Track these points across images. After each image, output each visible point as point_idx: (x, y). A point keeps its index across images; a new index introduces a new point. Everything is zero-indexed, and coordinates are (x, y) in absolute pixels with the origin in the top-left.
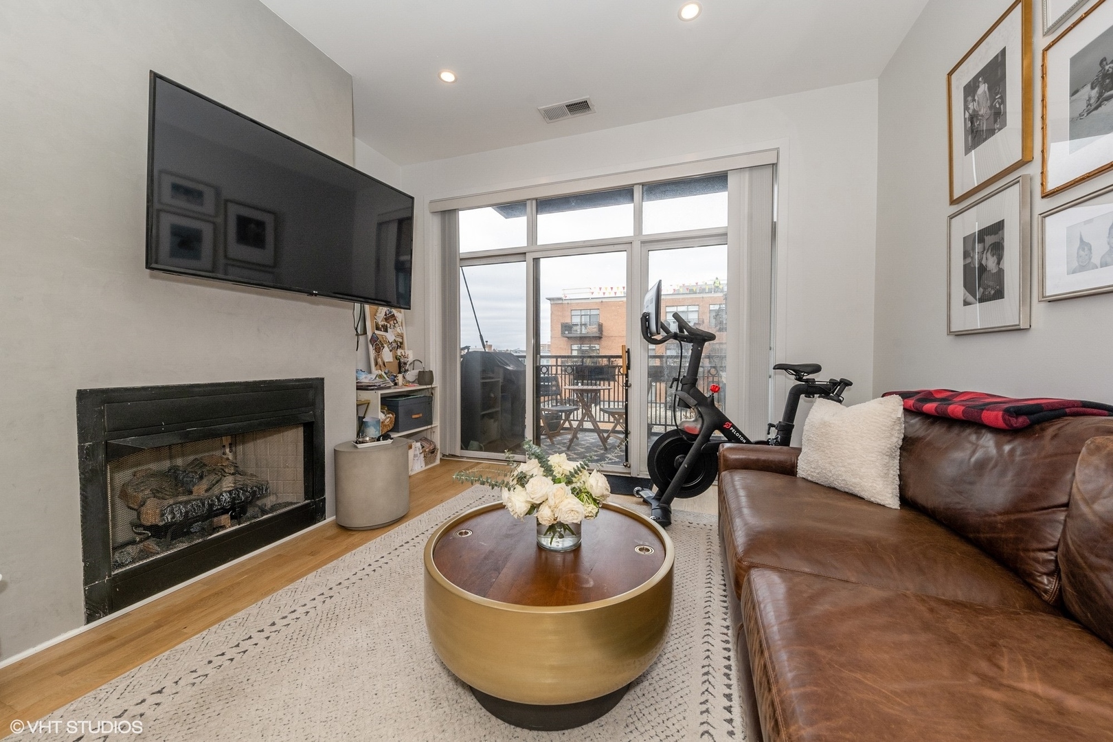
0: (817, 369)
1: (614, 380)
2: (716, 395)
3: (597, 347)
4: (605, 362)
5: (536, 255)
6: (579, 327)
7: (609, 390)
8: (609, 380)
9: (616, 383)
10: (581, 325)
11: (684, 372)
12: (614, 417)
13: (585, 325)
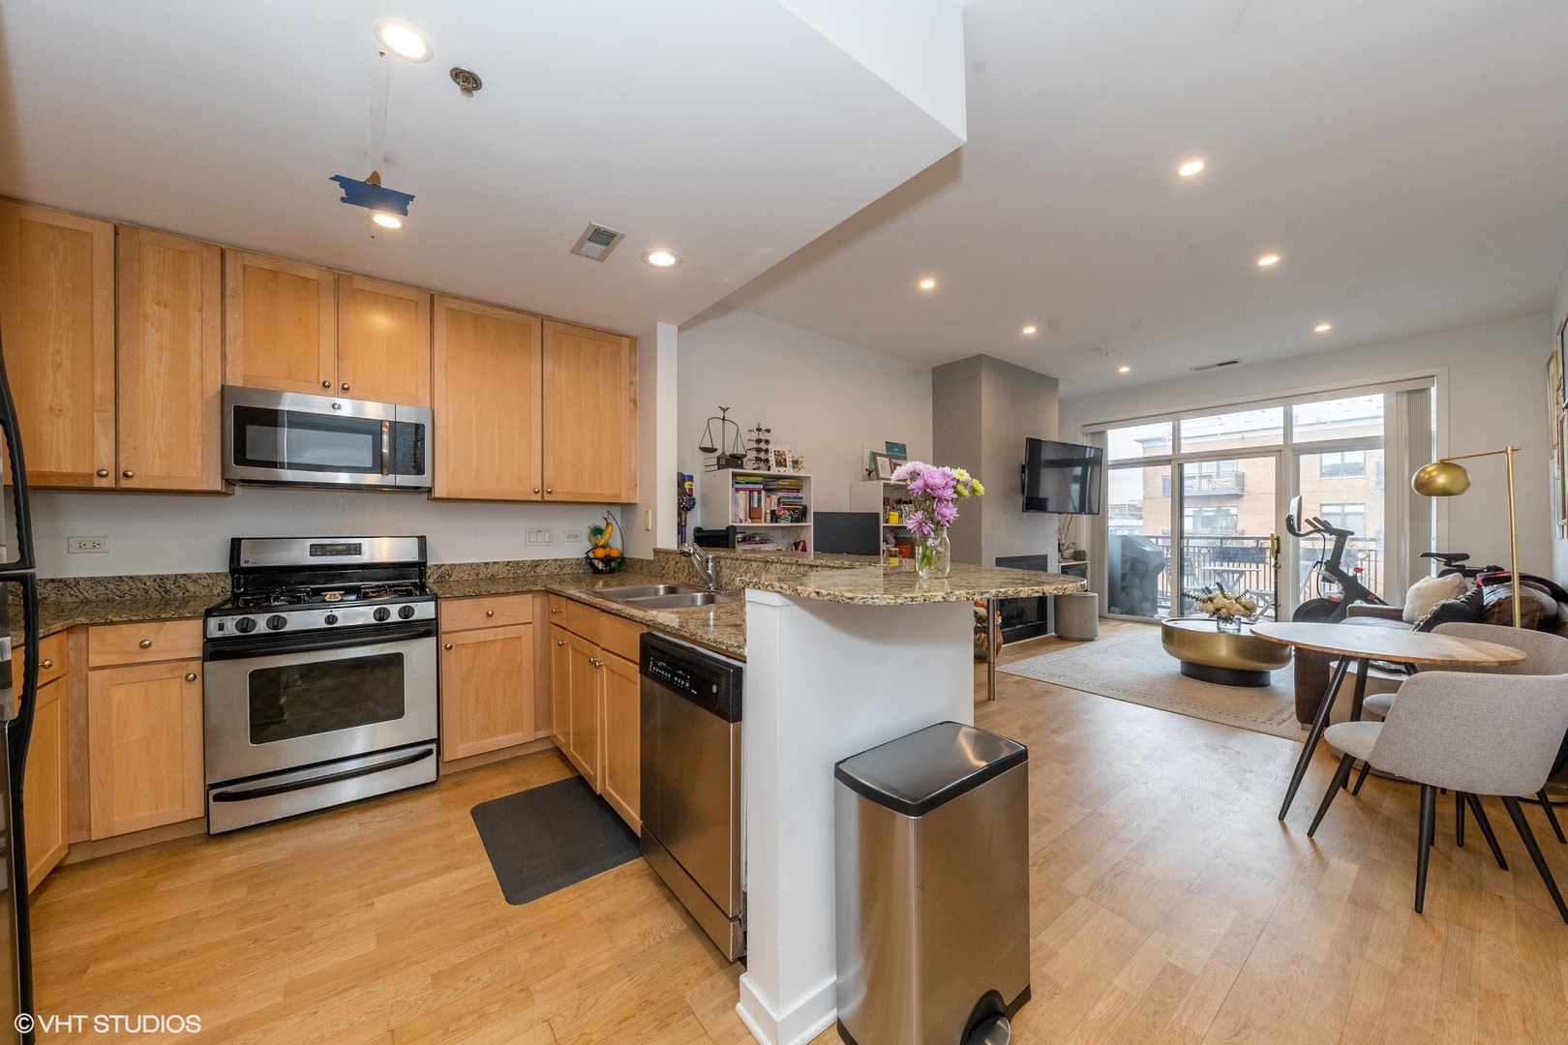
0: (1466, 557)
1: (1265, 563)
2: (1359, 575)
3: (1233, 511)
4: (1252, 544)
5: (1180, 462)
6: (1197, 480)
7: (1258, 572)
8: (1257, 563)
9: (1268, 567)
10: (1201, 477)
11: (1328, 557)
12: (1264, 599)
13: (1209, 477)
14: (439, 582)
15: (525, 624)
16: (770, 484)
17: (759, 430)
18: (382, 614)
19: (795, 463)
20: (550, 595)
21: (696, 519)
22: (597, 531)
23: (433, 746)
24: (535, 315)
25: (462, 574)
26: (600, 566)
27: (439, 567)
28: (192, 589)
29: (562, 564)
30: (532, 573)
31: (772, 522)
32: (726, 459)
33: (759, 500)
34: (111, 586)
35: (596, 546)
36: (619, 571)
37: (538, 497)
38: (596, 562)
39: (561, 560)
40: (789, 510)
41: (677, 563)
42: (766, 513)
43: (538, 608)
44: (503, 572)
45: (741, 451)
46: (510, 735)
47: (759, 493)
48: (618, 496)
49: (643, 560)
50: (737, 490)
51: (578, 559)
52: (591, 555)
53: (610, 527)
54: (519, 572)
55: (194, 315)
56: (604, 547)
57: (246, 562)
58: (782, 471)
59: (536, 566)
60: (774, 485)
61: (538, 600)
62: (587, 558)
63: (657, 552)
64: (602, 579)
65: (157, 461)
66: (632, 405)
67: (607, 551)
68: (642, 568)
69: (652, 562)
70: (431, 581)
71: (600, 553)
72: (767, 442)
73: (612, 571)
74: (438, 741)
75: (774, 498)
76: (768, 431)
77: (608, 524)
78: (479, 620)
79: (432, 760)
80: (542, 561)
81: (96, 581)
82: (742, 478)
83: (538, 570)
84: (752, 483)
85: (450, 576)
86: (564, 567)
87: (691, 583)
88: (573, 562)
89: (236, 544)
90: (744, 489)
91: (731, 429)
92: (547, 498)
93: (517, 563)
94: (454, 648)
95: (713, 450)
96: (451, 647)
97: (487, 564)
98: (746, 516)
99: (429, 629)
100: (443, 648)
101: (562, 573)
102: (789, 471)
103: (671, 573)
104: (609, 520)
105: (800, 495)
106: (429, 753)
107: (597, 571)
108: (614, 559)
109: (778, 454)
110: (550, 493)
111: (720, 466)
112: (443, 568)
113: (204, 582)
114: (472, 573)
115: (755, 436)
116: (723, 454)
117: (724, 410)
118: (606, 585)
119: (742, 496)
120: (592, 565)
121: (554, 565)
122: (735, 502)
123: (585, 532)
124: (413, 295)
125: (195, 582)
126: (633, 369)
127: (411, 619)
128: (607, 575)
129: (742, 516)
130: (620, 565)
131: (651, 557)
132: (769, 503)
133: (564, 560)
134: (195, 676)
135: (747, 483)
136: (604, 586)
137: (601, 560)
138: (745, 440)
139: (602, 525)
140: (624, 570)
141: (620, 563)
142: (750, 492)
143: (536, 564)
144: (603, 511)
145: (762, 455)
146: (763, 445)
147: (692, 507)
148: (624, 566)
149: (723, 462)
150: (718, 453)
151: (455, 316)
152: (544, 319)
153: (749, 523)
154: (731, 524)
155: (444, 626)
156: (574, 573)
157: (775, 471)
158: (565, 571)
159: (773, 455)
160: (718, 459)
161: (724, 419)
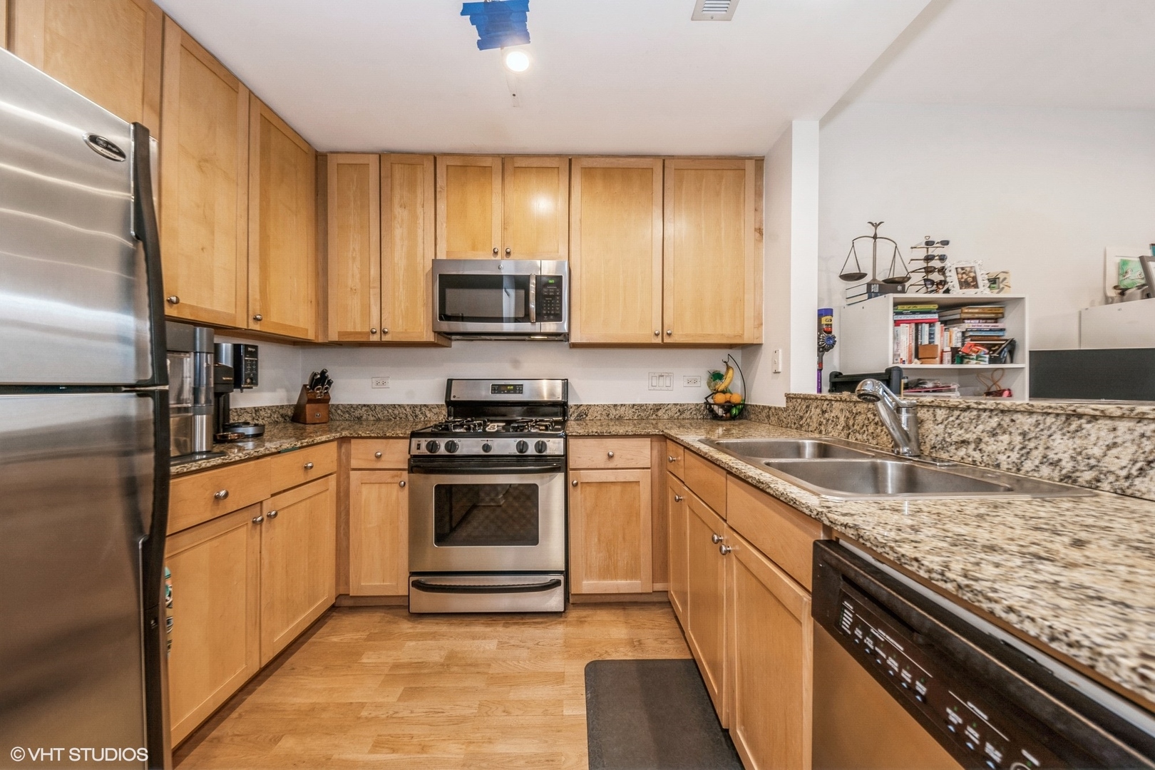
14: (578, 420)
15: (644, 468)
16: (949, 312)
17: (929, 243)
18: (522, 447)
19: (993, 281)
20: (668, 440)
21: (834, 361)
22: (717, 376)
23: (561, 578)
24: (656, 156)
25: (595, 414)
26: (720, 412)
27: (578, 406)
28: (429, 415)
29: (682, 409)
30: (654, 416)
31: (953, 362)
32: (880, 285)
33: (931, 335)
34: (390, 411)
35: (716, 392)
36: (740, 419)
37: (658, 340)
38: (716, 408)
39: (681, 405)
40: (982, 345)
41: (824, 412)
42: (943, 352)
43: (655, 452)
44: (629, 413)
45: (899, 273)
46: (629, 581)
47: (931, 324)
48: (741, 336)
49: (770, 408)
50: (897, 323)
51: (697, 405)
52: (711, 401)
53: (731, 371)
54: (642, 414)
55: (419, 210)
56: (724, 392)
57: (454, 397)
58: (970, 293)
59: (658, 410)
60: (955, 314)
61: (656, 444)
62: (707, 403)
63: (789, 397)
64: (722, 426)
65: (401, 321)
66: (758, 235)
67: (728, 395)
68: (768, 417)
69: (786, 409)
70: (572, 418)
71: (720, 398)
72: (942, 258)
73: (733, 418)
74: (566, 573)
75: (956, 332)
76: (945, 243)
77: (728, 368)
78: (600, 460)
79: (559, 591)
80: (664, 405)
81: (384, 407)
82: (906, 307)
83: (660, 413)
84: (922, 313)
85: (587, 416)
86: (683, 412)
87: (852, 440)
88: (693, 407)
89: (450, 382)
90: (908, 322)
91: (885, 249)
92: (667, 340)
93: (641, 406)
94: (579, 485)
95: (860, 276)
96: (577, 484)
97: (615, 405)
98: (910, 356)
99: (560, 464)
100: (571, 485)
101: (681, 417)
102: (983, 292)
103: (815, 425)
104: (730, 364)
105: (1000, 325)
106: (557, 583)
107: (716, 417)
108: (736, 405)
109: (962, 271)
110: (669, 335)
111: (871, 294)
112: (581, 408)
113: (435, 411)
114: (604, 413)
115: (922, 253)
116: (874, 279)
117: (876, 226)
118: (728, 433)
119: (906, 332)
120: (711, 411)
121: (674, 410)
122: (896, 337)
123: (704, 377)
124: (554, 163)
125: (430, 410)
126: (759, 194)
127: (544, 454)
128: (728, 423)
129: (904, 356)
130: (741, 412)
131: (783, 404)
132: (947, 339)
133: (684, 405)
134: (405, 483)
135: (914, 313)
136: (724, 436)
137: (721, 406)
138: (907, 261)
139: (723, 370)
140: (746, 418)
141: (742, 409)
142: (917, 325)
143: (657, 408)
144: (723, 354)
145: (936, 277)
146: (936, 264)
147: (832, 346)
148: (745, 413)
149: (875, 288)
150: (868, 279)
151: (588, 173)
152: (664, 160)
153: (916, 364)
154: (891, 365)
155: (572, 463)
156: (693, 419)
157: (958, 293)
158: (684, 415)
159: (954, 273)
160: (869, 285)
161: (875, 237)
